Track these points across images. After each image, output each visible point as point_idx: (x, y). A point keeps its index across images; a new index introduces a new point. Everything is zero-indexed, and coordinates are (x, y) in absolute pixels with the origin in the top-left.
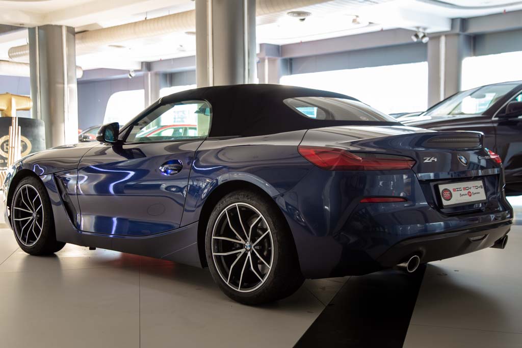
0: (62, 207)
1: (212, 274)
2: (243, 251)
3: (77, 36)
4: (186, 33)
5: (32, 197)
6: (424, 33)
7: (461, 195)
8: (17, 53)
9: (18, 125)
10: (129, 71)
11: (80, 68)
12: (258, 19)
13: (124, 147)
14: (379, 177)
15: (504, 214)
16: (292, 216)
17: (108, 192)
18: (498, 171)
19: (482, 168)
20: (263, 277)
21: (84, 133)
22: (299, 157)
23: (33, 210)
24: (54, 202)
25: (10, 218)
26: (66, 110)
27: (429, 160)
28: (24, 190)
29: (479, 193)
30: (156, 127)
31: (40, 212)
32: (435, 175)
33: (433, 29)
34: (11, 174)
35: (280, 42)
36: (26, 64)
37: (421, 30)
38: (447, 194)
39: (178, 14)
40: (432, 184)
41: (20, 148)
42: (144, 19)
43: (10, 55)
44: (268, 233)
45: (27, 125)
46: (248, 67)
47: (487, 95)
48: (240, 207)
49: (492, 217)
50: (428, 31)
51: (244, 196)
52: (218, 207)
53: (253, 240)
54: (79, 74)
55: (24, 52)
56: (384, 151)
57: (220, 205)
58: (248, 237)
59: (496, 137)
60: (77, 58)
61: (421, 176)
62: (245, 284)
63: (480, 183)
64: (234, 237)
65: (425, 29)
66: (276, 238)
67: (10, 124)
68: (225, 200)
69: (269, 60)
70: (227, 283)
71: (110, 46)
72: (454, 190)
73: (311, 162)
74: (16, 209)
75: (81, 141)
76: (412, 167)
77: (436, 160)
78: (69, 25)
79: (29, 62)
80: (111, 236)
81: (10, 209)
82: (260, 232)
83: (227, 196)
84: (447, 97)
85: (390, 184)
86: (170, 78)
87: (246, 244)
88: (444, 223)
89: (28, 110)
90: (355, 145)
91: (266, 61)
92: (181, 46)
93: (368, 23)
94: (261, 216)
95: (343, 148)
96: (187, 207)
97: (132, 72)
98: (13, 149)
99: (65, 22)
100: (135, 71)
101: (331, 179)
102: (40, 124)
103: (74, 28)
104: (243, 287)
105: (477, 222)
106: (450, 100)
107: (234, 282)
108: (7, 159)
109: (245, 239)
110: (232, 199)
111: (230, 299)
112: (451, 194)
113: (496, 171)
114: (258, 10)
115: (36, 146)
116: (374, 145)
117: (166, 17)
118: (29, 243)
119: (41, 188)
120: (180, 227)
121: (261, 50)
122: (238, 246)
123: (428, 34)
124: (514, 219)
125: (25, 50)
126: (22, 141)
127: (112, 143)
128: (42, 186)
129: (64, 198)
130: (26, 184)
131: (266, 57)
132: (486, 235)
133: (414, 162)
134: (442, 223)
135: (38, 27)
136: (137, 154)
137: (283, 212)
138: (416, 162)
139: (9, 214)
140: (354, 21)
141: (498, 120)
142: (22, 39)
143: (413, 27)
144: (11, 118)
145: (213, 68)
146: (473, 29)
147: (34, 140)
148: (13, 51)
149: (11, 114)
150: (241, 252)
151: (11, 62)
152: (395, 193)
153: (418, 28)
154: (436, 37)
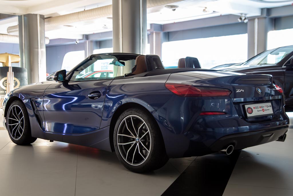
0: (35, 118)
1: (117, 155)
2: (134, 142)
3: (45, 20)
4: (107, 18)
5: (18, 112)
6: (245, 17)
7: (258, 111)
8: (12, 30)
9: (12, 71)
10: (75, 40)
11: (48, 38)
12: (148, 10)
13: (69, 84)
14: (211, 100)
15: (284, 121)
16: (162, 123)
17: (62, 109)
18: (281, 97)
19: (272, 96)
20: (145, 157)
21: (50, 76)
22: (165, 89)
23: (18, 119)
24: (31, 115)
25: (6, 124)
26: (39, 62)
27: (239, 91)
28: (14, 108)
29: (269, 110)
30: (91, 72)
31: (22, 121)
32: (244, 100)
33: (250, 15)
34: (7, 99)
35: (162, 23)
36: (17, 36)
37: (243, 15)
38: (250, 110)
39: (103, 7)
40: (241, 105)
41: (13, 84)
42: (83, 10)
43: (8, 31)
44: (148, 132)
45: (17, 71)
46: (142, 37)
47: (280, 53)
48: (133, 117)
49: (278, 123)
50: (247, 16)
51: (135, 111)
52: (121, 117)
53: (140, 136)
54: (47, 42)
55: (16, 29)
56: (214, 86)
57: (121, 116)
58: (137, 134)
59: (284, 77)
60: (46, 32)
61: (236, 100)
62: (136, 161)
63: (270, 104)
64: (129, 134)
65: (246, 14)
66: (152, 135)
67: (8, 71)
68: (125, 114)
69: (155, 33)
70: (126, 161)
71: (64, 26)
72: (254, 108)
73: (172, 92)
74: (9, 119)
75: (48, 80)
76: (230, 95)
77: (243, 91)
78: (41, 14)
79: (18, 35)
80: (64, 134)
81: (6, 119)
82: (144, 132)
83: (126, 111)
84: (258, 54)
85: (218, 104)
86: (100, 44)
87: (136, 138)
88: (249, 127)
89: (18, 62)
90: (197, 82)
91: (154, 34)
92: (105, 25)
93: (212, 12)
94: (144, 122)
95: (190, 84)
96: (103, 118)
97: (78, 40)
98: (9, 85)
99: (39, 12)
100: (79, 40)
101: (184, 101)
102: (25, 70)
103: (44, 16)
104: (134, 163)
105: (269, 126)
106: (260, 55)
107: (130, 160)
108: (6, 90)
109: (135, 135)
110: (128, 113)
111: (127, 169)
112: (252, 110)
113: (280, 97)
114: (148, 5)
115: (22, 83)
116: (208, 83)
117: (96, 9)
118: (16, 138)
119: (23, 107)
120: (100, 129)
121: (151, 27)
122: (132, 139)
123: (247, 17)
124: (290, 125)
125: (17, 28)
126: (14, 80)
127: (62, 82)
128: (24, 106)
129: (35, 113)
130: (15, 105)
131: (154, 32)
132: (273, 134)
133: (231, 92)
134: (248, 127)
135: (24, 15)
136: (76, 87)
137: (157, 121)
138: (232, 92)
139: (5, 122)
140: (204, 10)
141: (286, 68)
142: (14, 22)
143: (239, 14)
144: (9, 67)
145: (122, 38)
146: (274, 15)
147: (21, 80)
148: (10, 29)
149: (8, 65)
150: (133, 143)
151: (9, 35)
152: (220, 110)
153: (242, 14)
154: (252, 19)
